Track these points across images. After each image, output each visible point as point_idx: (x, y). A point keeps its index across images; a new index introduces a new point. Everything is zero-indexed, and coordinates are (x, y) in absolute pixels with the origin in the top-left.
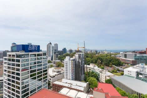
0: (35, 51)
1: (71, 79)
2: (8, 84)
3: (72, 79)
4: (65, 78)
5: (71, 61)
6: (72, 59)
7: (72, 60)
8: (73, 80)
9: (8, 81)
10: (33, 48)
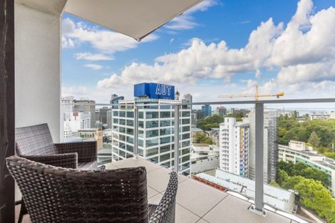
0: (166, 97)
1: (238, 173)
2: (120, 154)
3: (241, 174)
4: (221, 168)
5: (239, 128)
6: (239, 124)
7: (241, 127)
8: (245, 177)
9: (120, 146)
10: (164, 92)
